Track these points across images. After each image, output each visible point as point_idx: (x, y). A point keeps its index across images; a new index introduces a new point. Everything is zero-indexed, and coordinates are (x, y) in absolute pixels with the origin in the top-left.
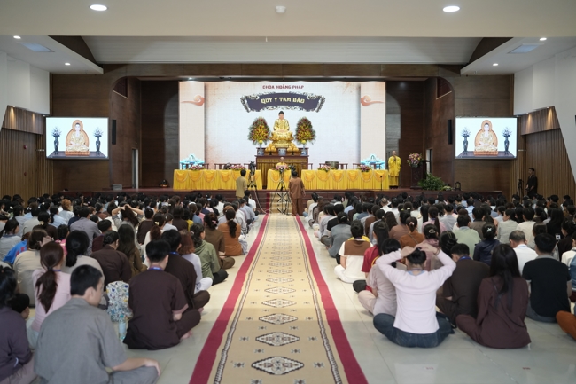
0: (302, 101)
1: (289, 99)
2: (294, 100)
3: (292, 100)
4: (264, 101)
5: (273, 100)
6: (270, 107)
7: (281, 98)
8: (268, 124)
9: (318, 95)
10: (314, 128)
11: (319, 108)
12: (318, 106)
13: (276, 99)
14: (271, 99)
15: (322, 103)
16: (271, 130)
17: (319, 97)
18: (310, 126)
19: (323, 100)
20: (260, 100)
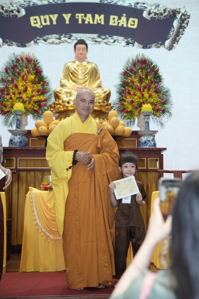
0: (133, 23)
1: (100, 19)
2: (113, 21)
3: (107, 20)
4: (36, 22)
5: (61, 19)
6: (53, 38)
7: (80, 16)
8: (45, 73)
9: (171, 7)
10: (166, 83)
11: (175, 40)
12: (172, 34)
13: (67, 17)
14: (54, 17)
15: (181, 27)
16: (54, 86)
17: (174, 14)
18: (157, 78)
19: (185, 19)
20: (26, 18)
